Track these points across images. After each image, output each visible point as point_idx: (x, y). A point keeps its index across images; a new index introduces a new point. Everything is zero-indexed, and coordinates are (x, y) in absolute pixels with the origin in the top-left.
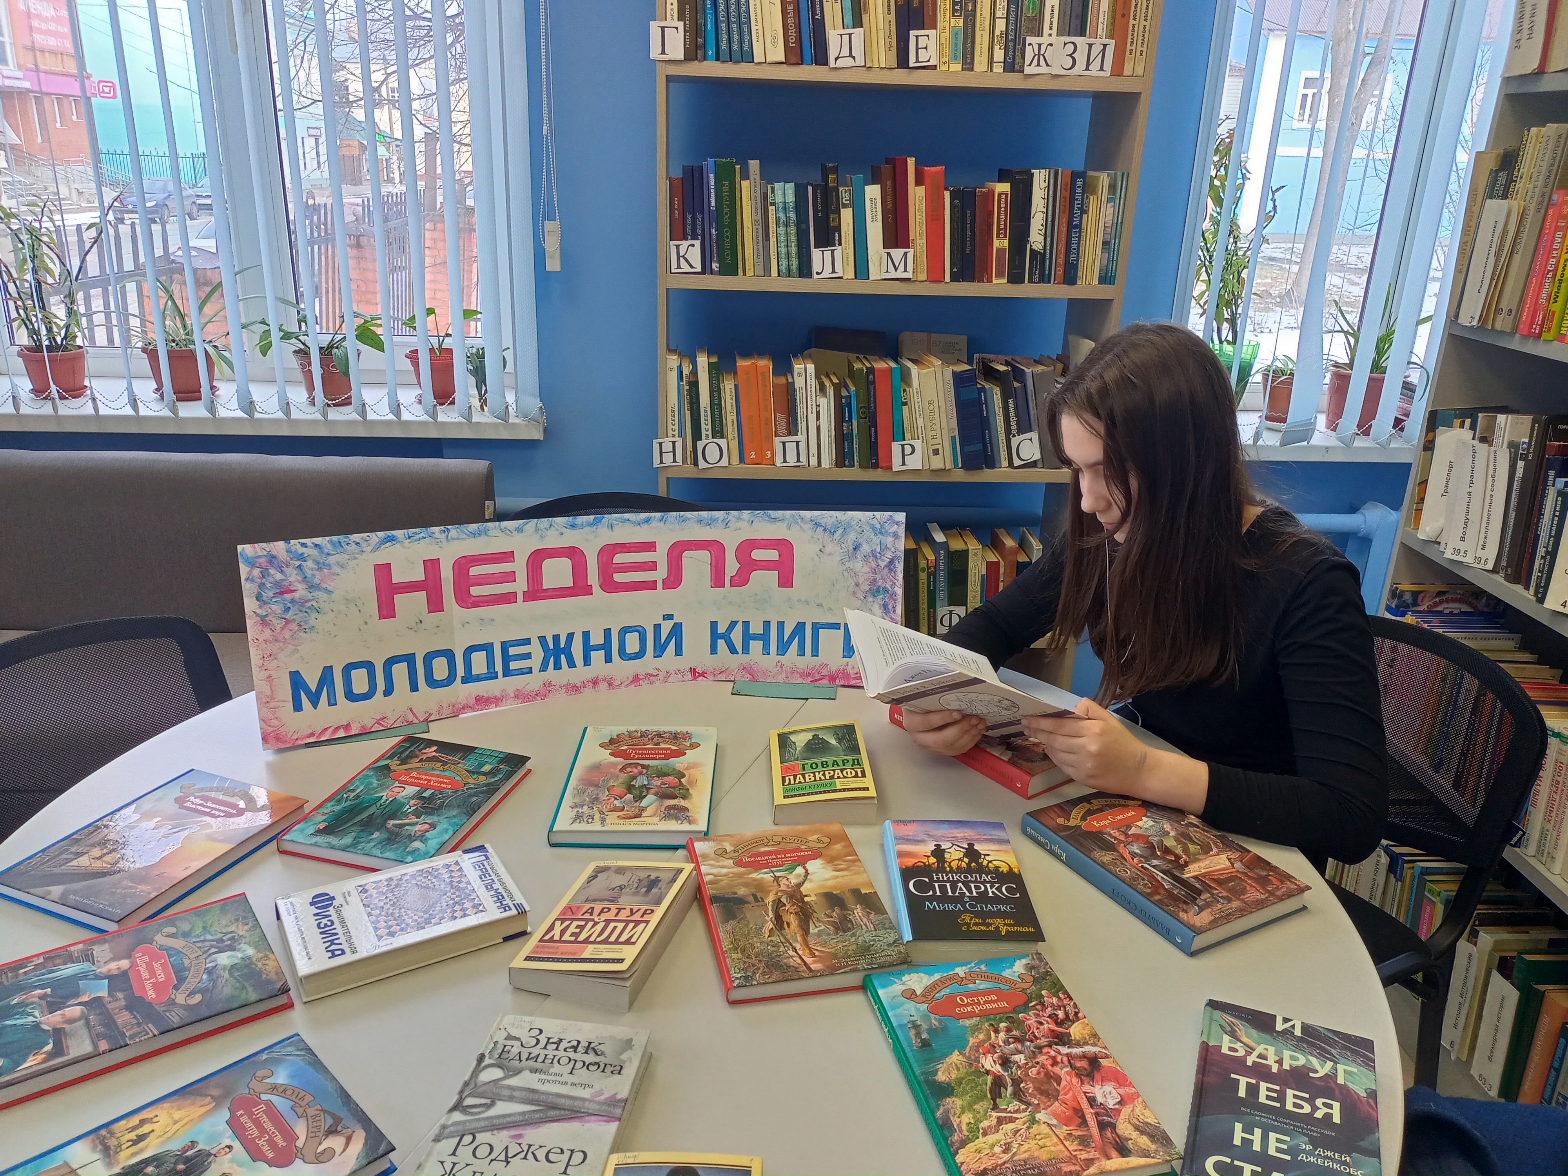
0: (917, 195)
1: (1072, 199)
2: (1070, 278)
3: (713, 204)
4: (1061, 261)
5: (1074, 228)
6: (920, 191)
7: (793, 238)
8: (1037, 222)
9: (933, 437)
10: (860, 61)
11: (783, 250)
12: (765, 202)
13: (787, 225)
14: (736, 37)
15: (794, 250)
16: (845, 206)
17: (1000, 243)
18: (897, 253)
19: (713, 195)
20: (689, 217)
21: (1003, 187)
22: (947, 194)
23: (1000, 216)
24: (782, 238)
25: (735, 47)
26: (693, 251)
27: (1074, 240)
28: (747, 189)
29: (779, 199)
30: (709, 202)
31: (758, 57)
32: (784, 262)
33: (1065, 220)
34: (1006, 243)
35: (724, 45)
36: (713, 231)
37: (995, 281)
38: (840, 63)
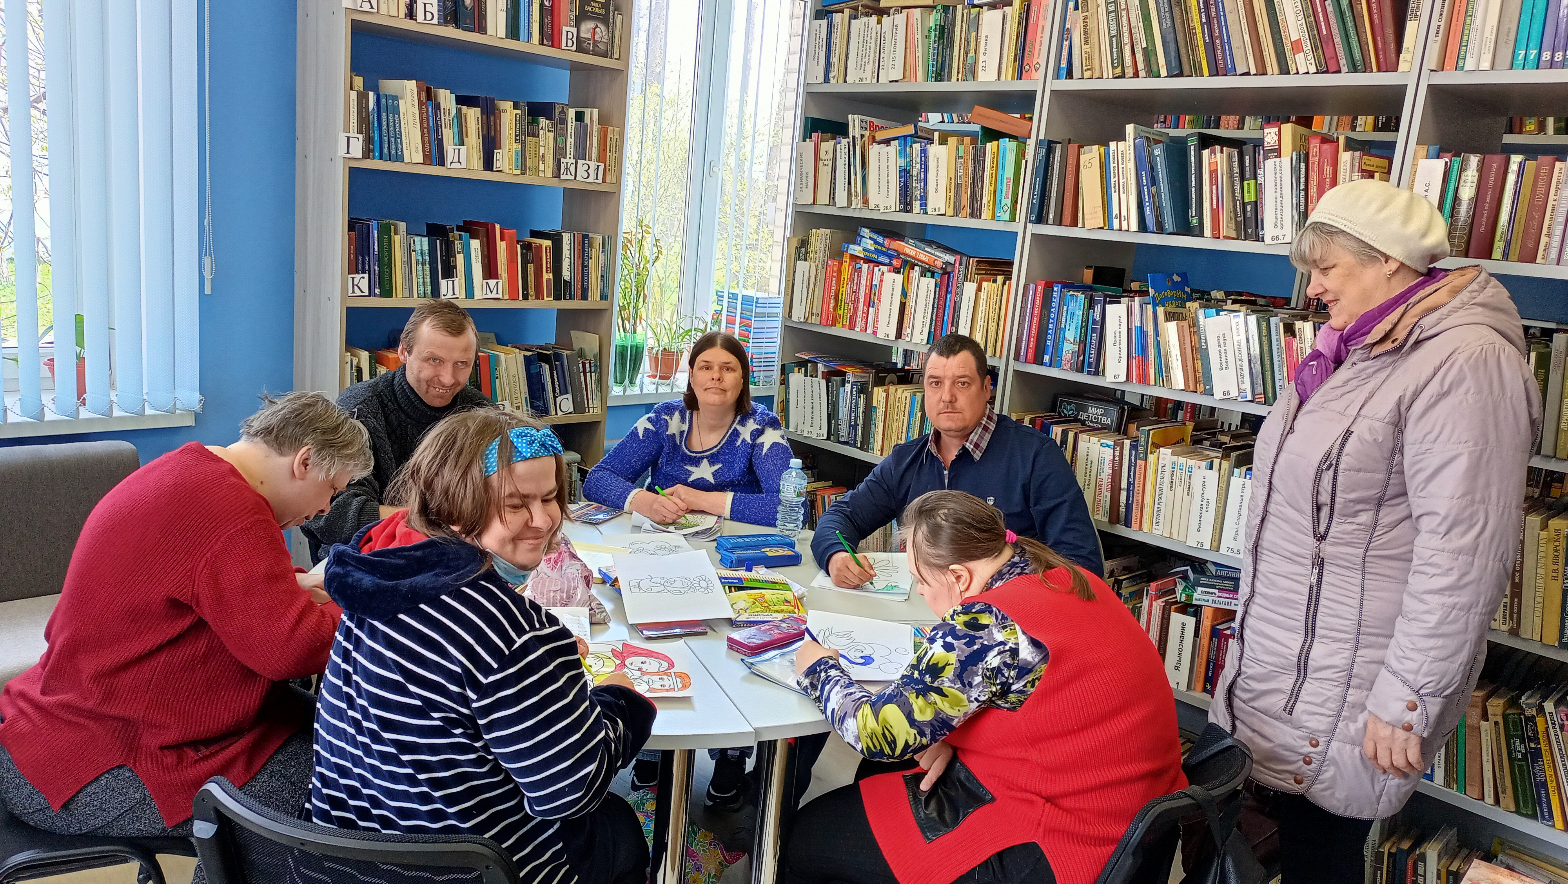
0: (501, 247)
1: (583, 251)
2: (584, 297)
3: (376, 250)
4: (579, 287)
5: (585, 267)
6: (503, 244)
7: (428, 273)
8: (566, 264)
9: (516, 398)
10: (464, 166)
11: (421, 280)
12: (410, 250)
13: (423, 264)
14: (394, 146)
15: (428, 280)
16: (459, 253)
17: (547, 276)
18: (492, 282)
19: (376, 244)
20: (360, 258)
21: (547, 243)
22: (519, 246)
23: (546, 260)
24: (421, 273)
25: (393, 152)
26: (363, 281)
27: (586, 274)
28: (398, 241)
29: (418, 248)
30: (374, 249)
31: (407, 159)
32: (422, 288)
33: (580, 263)
34: (551, 276)
35: (386, 151)
36: (376, 268)
37: (546, 299)
38: (454, 166)
